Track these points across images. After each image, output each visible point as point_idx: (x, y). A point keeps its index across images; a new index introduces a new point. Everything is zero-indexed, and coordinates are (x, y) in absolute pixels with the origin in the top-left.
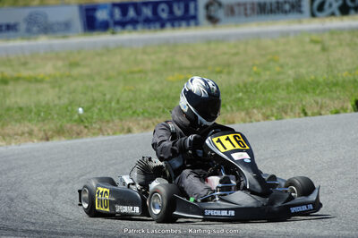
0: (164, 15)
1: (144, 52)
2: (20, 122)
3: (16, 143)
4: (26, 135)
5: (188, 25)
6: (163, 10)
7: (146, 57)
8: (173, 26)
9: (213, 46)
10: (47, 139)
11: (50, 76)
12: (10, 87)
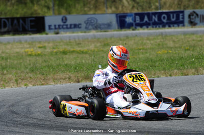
0: (165, 21)
1: (148, 39)
2: (64, 72)
3: (60, 83)
4: (67, 79)
5: (178, 26)
6: (164, 18)
7: (148, 42)
8: (170, 26)
9: (188, 36)
10: (79, 82)
11: (91, 50)
12: (67, 56)
